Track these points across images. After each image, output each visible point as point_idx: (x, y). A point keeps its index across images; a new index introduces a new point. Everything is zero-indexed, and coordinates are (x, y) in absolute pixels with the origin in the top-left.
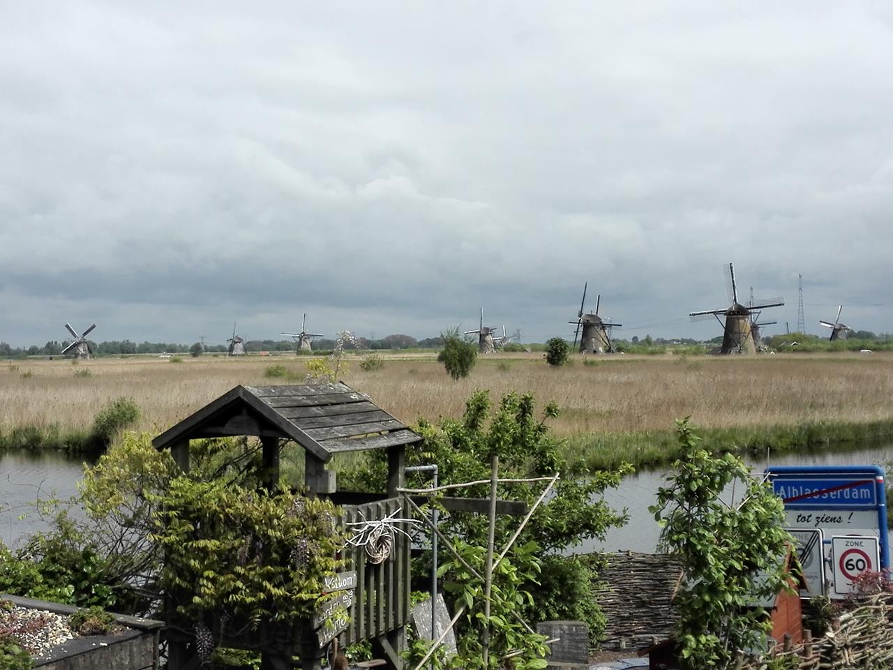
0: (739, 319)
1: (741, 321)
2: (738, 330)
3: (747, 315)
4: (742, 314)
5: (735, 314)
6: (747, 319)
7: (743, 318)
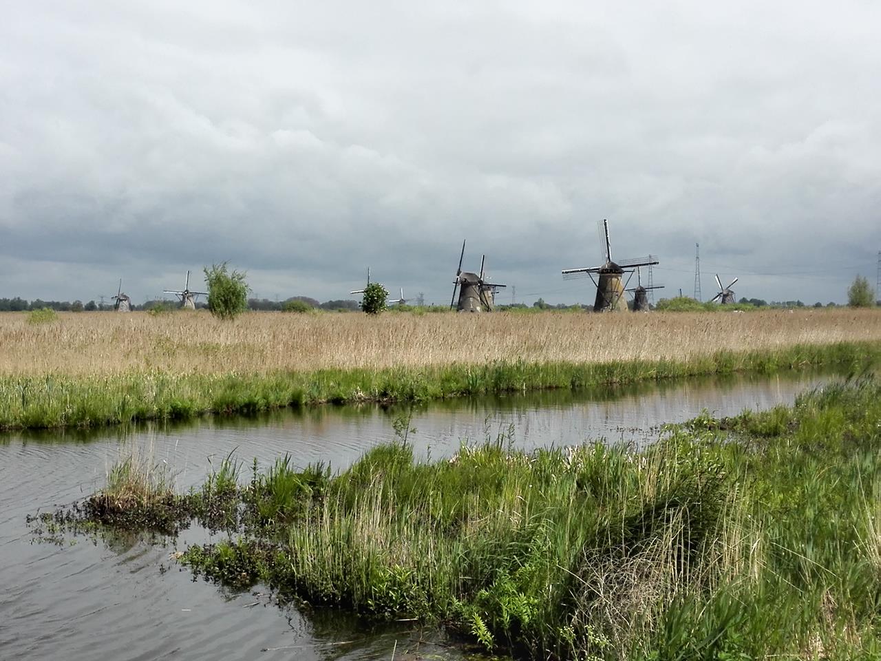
0: (612, 277)
1: (614, 280)
2: (610, 289)
3: (620, 273)
4: (615, 273)
5: (608, 273)
6: (620, 278)
7: (616, 277)
